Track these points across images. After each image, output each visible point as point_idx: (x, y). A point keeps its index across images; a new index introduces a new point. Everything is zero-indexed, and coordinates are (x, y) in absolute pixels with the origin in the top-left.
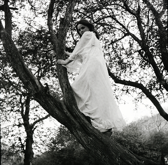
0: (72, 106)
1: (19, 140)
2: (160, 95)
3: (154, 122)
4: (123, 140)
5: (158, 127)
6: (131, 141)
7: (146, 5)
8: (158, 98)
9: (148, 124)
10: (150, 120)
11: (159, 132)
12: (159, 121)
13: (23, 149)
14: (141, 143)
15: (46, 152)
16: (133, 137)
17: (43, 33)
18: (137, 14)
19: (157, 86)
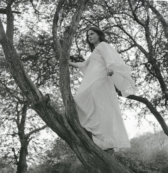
0: (73, 120)
1: (12, 151)
2: (165, 111)
3: (157, 139)
4: (123, 157)
5: (161, 145)
6: (131, 159)
7: (155, 15)
8: (163, 114)
9: (151, 141)
10: (153, 137)
11: (162, 151)
12: (162, 139)
13: (17, 161)
14: (142, 161)
15: (41, 165)
16: (134, 155)
17: (45, 39)
18: (145, 25)
19: (163, 102)
